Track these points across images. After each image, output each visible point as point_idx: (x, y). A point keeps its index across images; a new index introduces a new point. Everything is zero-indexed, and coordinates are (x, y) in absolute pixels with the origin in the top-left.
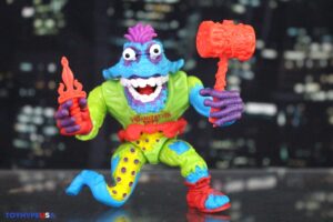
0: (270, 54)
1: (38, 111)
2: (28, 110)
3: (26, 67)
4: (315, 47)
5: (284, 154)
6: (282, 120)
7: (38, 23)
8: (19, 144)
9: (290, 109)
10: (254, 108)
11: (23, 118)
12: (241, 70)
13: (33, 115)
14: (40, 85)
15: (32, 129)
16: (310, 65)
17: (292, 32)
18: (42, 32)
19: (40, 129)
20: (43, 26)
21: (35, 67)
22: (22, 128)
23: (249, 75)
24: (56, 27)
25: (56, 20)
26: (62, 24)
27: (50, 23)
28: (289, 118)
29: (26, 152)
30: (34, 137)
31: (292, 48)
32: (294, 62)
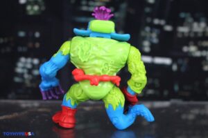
0: (168, 28)
1: (29, 60)
2: (23, 60)
3: (22, 34)
4: (195, 25)
5: (176, 88)
6: (175, 68)
7: (29, 8)
8: (17, 80)
9: (180, 61)
10: (159, 60)
11: (20, 65)
12: (151, 37)
13: (26, 63)
14: (30, 45)
15: (25, 71)
16: (192, 35)
17: (182, 15)
18: (31, 13)
19: (30, 71)
20: (32, 9)
21: (27, 34)
22: (19, 70)
23: (155, 41)
24: (40, 10)
25: (40, 6)
26: (43, 8)
27: (36, 8)
28: (179, 66)
29: (21, 85)
30: (26, 76)
31: (182, 25)
32: (183, 33)
